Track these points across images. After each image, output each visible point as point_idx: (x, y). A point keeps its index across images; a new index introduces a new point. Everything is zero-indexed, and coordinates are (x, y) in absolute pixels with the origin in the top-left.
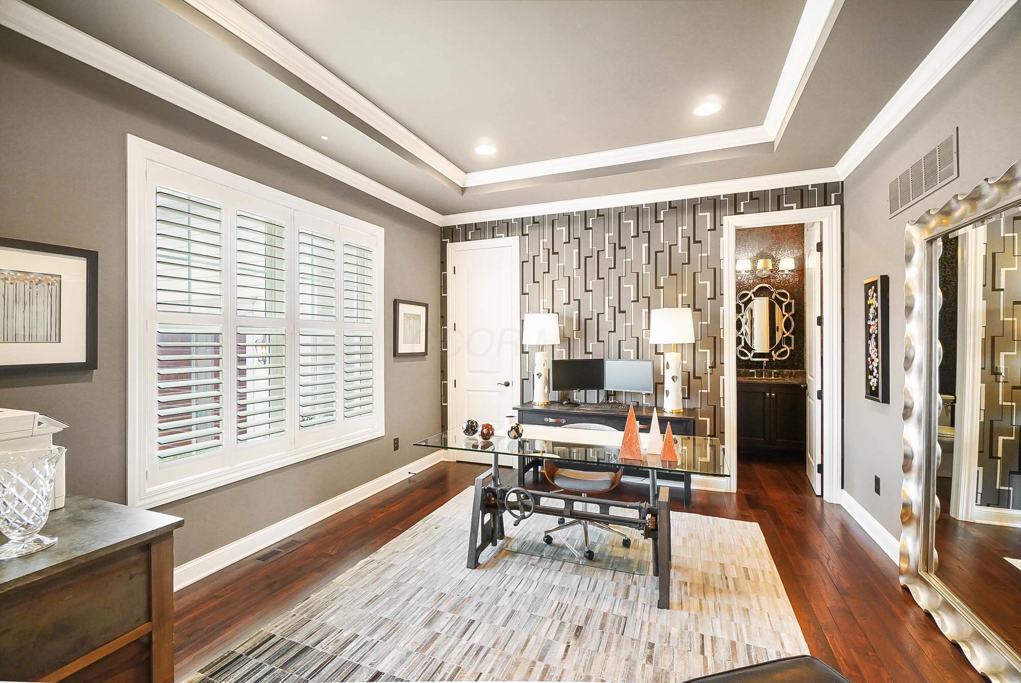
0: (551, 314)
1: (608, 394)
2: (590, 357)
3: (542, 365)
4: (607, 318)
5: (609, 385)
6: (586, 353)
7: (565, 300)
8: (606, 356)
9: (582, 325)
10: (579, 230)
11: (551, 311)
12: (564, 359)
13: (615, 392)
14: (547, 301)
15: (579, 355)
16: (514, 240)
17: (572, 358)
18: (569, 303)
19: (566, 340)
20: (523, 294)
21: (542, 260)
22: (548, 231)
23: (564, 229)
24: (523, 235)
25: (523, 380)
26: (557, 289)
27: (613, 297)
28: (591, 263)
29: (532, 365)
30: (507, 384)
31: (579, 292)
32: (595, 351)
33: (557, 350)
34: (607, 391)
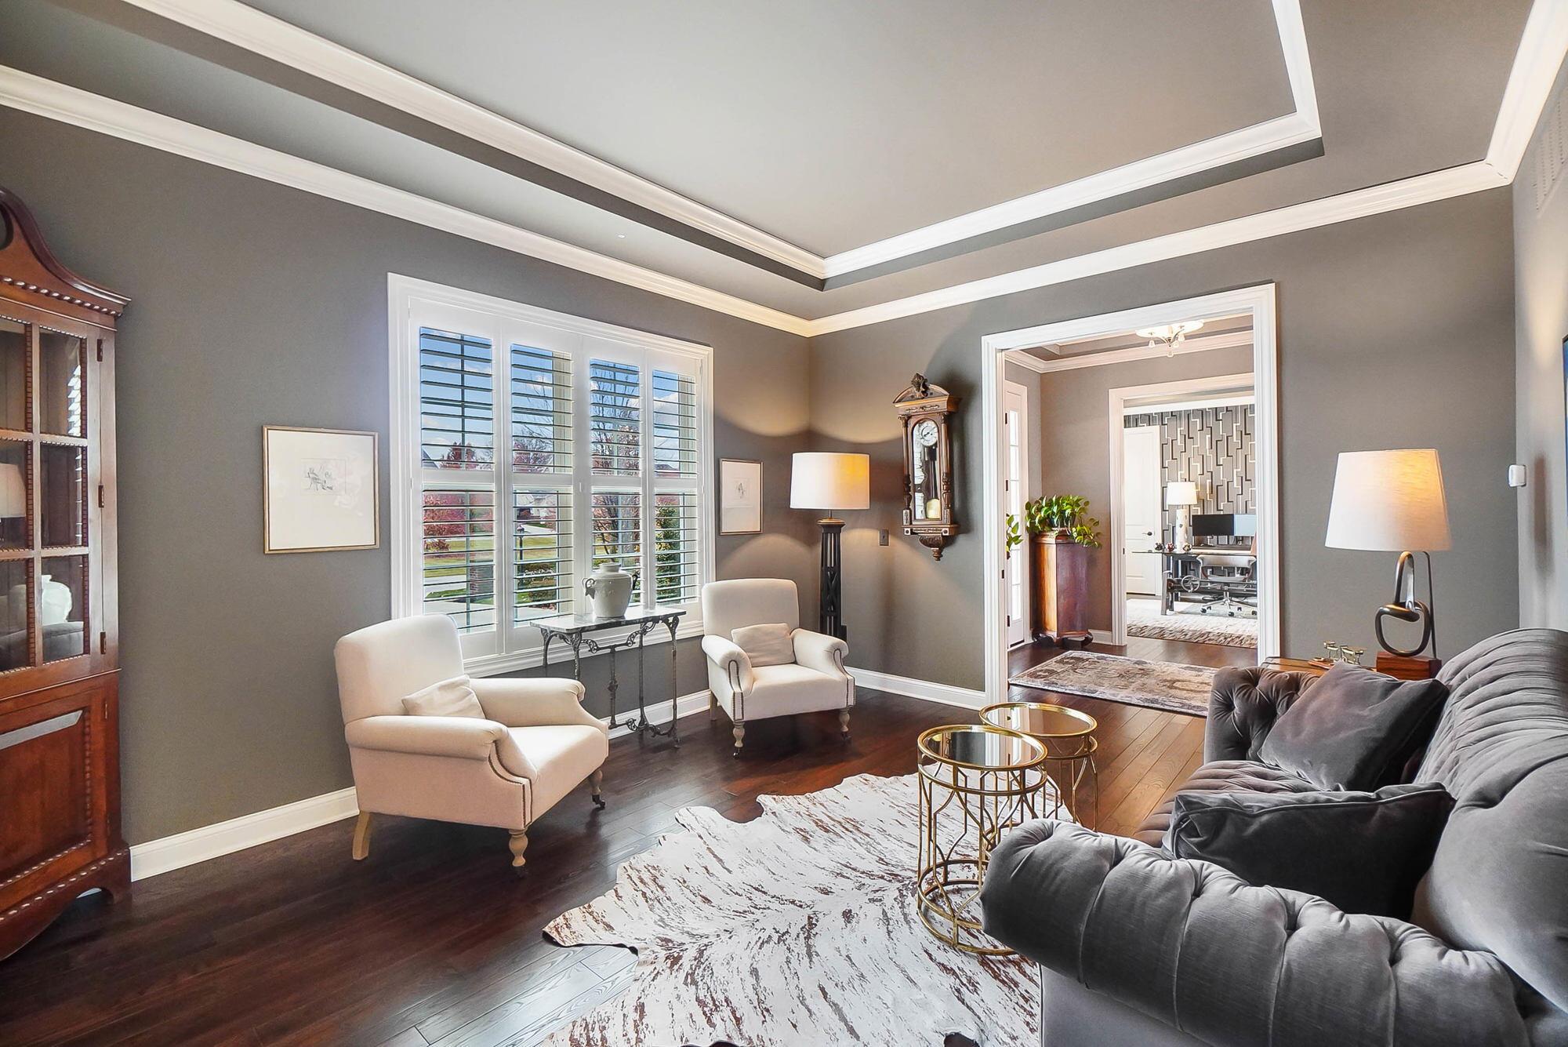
0: (1188, 483)
1: (1237, 539)
2: (1222, 513)
3: (1182, 519)
4: (1236, 484)
5: (1238, 533)
6: (1218, 510)
7: (1199, 471)
8: (1235, 512)
9: (1215, 490)
10: (1211, 421)
11: (1187, 480)
12: (1199, 514)
13: (1242, 537)
14: (1184, 472)
15: (1212, 511)
16: (1156, 429)
17: (1205, 514)
18: (1203, 474)
19: (1202, 501)
20: (1163, 467)
21: (1179, 442)
22: (1184, 422)
23: (1198, 421)
24: (1162, 424)
25: (1163, 531)
26: (1192, 463)
27: (1240, 469)
28: (1222, 445)
29: (1174, 519)
30: (1150, 534)
31: (1211, 466)
32: (1225, 508)
33: (1193, 508)
34: (1236, 537)
